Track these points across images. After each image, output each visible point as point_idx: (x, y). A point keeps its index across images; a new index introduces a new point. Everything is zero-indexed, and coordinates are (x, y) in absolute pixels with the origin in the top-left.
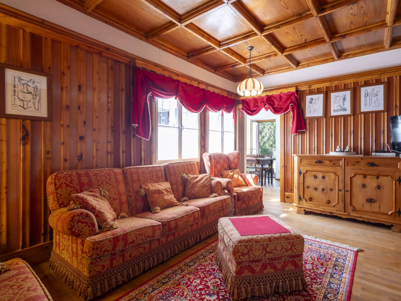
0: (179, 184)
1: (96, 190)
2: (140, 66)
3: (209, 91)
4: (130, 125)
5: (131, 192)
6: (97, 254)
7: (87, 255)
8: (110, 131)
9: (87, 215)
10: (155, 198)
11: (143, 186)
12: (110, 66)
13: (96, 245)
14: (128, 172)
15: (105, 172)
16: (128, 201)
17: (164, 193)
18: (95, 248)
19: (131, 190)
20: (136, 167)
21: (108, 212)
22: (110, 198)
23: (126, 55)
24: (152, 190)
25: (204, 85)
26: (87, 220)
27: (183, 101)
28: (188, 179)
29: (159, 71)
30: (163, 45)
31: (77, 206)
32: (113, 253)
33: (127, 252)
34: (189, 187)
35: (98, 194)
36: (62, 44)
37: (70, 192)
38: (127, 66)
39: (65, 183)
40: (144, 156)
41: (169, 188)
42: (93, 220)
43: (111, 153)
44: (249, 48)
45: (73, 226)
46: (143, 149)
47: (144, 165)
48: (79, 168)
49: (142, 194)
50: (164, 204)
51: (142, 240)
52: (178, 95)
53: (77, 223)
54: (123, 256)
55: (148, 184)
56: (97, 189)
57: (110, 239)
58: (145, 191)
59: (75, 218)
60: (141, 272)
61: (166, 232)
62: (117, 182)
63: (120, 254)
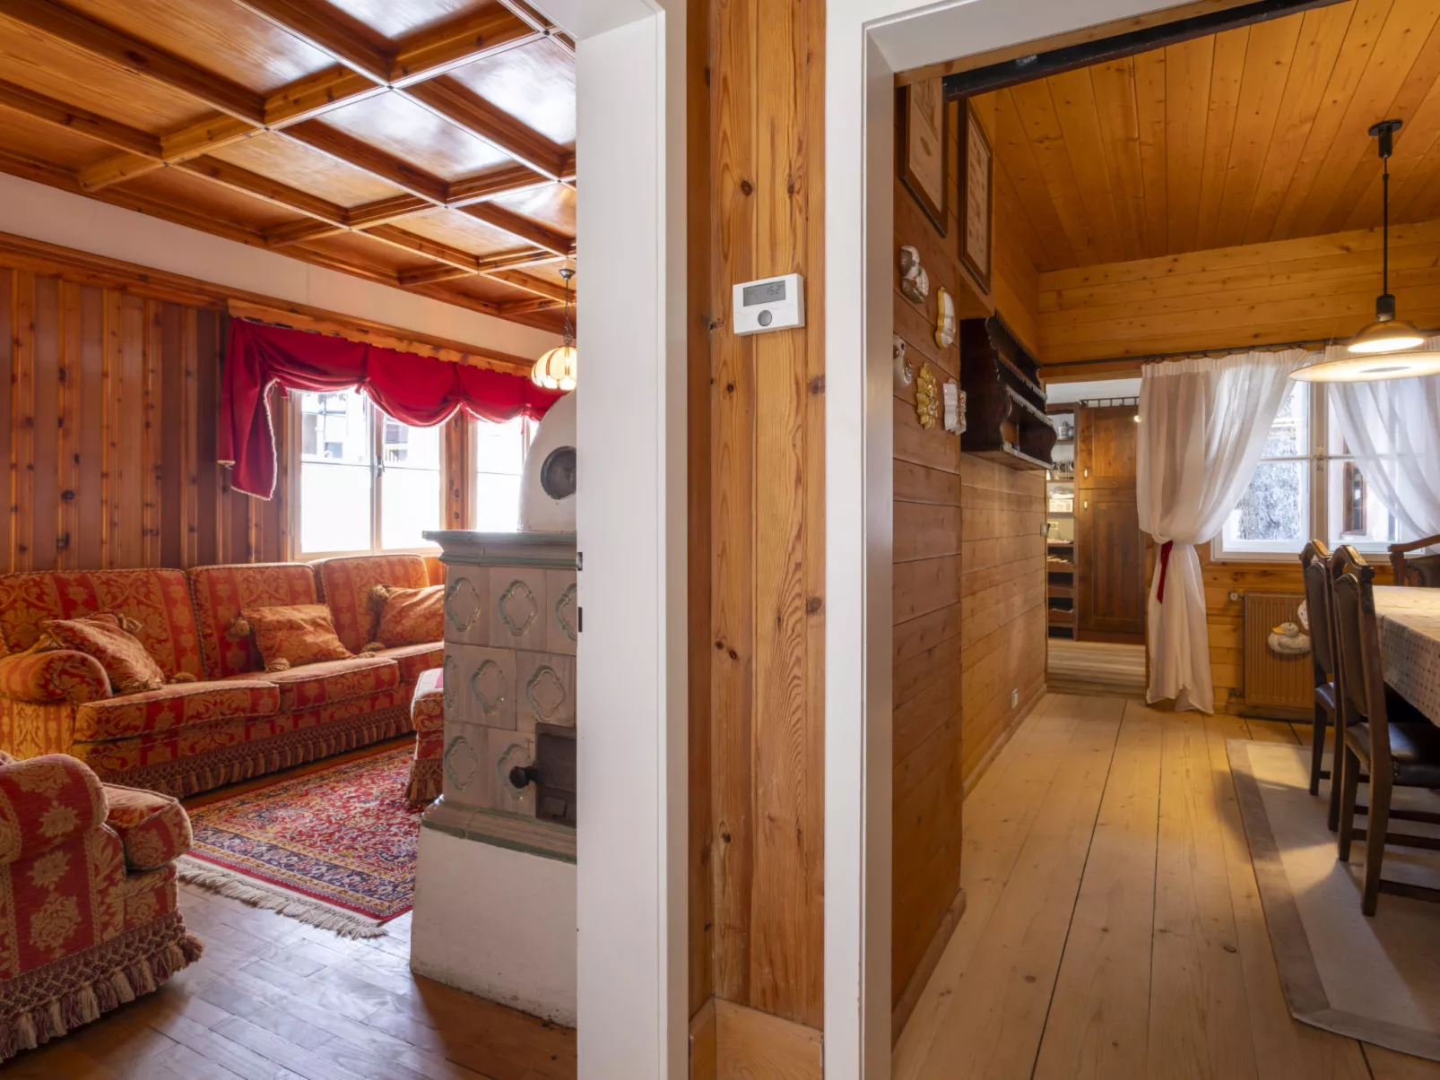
0: (361, 610)
1: (110, 617)
2: (242, 315)
3: (474, 368)
4: (213, 460)
5: (209, 626)
6: (107, 732)
7: (84, 735)
8: (151, 478)
9: (84, 661)
10: (278, 640)
11: (246, 613)
12: (152, 316)
13: (106, 714)
14: (202, 578)
15: (133, 576)
16: (201, 646)
17: (304, 627)
18: (104, 719)
19: (211, 621)
20: (228, 566)
21: (137, 662)
22: (148, 637)
23: (199, 287)
24: (271, 621)
25: (453, 352)
26: (83, 671)
27: (382, 397)
28: (386, 598)
29: (301, 323)
30: (316, 253)
31: (58, 644)
32: (146, 735)
33: (185, 740)
34: (389, 617)
35: (112, 626)
36: (15, 274)
37: (37, 620)
38: (204, 313)
39: (24, 600)
40: (258, 539)
41: (324, 619)
42: (100, 670)
43: (154, 533)
44: (564, 273)
45: (48, 682)
46: (254, 523)
47: (258, 560)
48: (59, 568)
49: (242, 630)
50: (302, 655)
51: (222, 714)
52: (364, 383)
53: (60, 676)
54: (174, 746)
55: (261, 608)
56: (110, 615)
57: (140, 706)
58: (250, 624)
59: (53, 665)
60: (221, 783)
61: (292, 705)
62: (169, 601)
63: (166, 741)
